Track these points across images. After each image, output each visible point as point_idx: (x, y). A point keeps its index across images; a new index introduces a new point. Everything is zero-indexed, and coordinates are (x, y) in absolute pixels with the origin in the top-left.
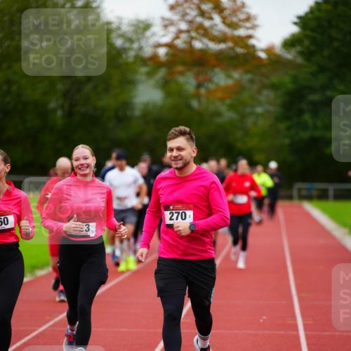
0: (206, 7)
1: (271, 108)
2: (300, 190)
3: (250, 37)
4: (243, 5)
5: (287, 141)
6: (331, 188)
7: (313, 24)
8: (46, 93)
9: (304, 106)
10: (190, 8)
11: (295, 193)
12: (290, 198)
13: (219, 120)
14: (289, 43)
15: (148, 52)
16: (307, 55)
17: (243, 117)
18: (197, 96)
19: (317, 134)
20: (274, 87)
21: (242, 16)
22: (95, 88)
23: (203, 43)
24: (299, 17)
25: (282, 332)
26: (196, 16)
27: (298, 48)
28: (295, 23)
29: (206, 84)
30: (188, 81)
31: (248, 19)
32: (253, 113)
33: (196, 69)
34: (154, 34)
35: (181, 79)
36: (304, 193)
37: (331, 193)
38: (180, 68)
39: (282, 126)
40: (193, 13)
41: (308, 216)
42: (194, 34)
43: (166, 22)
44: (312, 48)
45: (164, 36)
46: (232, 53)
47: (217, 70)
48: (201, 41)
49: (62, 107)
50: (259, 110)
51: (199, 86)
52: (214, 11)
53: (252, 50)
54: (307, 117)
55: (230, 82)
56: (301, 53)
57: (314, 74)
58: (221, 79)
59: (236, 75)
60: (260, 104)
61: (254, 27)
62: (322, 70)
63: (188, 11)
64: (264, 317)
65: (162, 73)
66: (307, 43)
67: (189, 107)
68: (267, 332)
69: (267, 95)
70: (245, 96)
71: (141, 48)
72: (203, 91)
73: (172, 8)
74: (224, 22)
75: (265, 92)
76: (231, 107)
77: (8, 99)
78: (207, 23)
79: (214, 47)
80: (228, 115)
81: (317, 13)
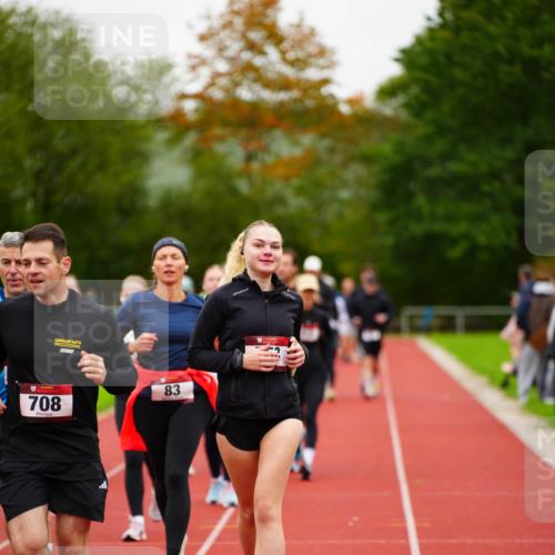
0: (255, 36)
1: (363, 192)
2: (411, 318)
3: (326, 82)
4: (312, 33)
5: (389, 241)
6: (460, 314)
7: (424, 60)
9: (414, 186)
10: (231, 37)
11: (404, 322)
12: (397, 330)
13: (280, 211)
14: (388, 91)
15: (167, 106)
16: (417, 108)
17: (319, 206)
18: (246, 173)
19: (437, 227)
20: (367, 159)
23: (253, 92)
24: (404, 51)
25: (383, 541)
26: (241, 51)
27: (401, 99)
28: (397, 60)
29: (259, 157)
30: (231, 151)
31: (322, 52)
32: (335, 200)
33: (243, 133)
34: (175, 80)
35: (220, 148)
37: (460, 322)
38: (218, 131)
39: (382, 217)
40: (235, 47)
41: (424, 358)
42: (238, 78)
43: (195, 61)
44: (424, 98)
45: (191, 81)
46: (298, 107)
47: (278, 133)
48: (250, 89)
49: (34, 195)
50: (345, 194)
51: (250, 158)
52: (268, 42)
53: (330, 102)
54: (421, 201)
55: (297, 152)
56: (408, 106)
57: (428, 139)
58: (284, 147)
59: (307, 139)
60: (345, 184)
61: (332, 65)
62: (441, 130)
63: (228, 43)
64: (355, 519)
65: (190, 139)
66: (415, 90)
67: (234, 192)
68: (359, 541)
69: (356, 171)
70: (322, 172)
72: (255, 166)
73: (203, 38)
74: (284, 59)
75: (353, 167)
76: (300, 191)
79: (271, 97)
80: (296, 203)
81: (429, 44)
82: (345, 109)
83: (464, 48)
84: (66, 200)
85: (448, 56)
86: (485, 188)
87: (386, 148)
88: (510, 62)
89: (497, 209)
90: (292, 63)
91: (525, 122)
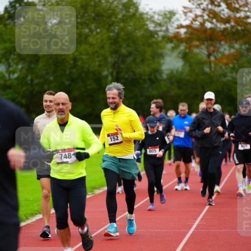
3: (248, 17)
8: (100, 66)
15: (172, 30)
21: (241, 3)
22: (135, 60)
26: (208, 4)
29: (215, 54)
31: (246, 4)
35: (196, 51)
38: (197, 43)
40: (205, 3)
42: (206, 17)
45: (185, 20)
46: (234, 30)
47: (223, 43)
51: (209, 55)
55: (233, 51)
71: (167, 30)
72: (212, 58)
74: (228, 8)
77: (74, 71)
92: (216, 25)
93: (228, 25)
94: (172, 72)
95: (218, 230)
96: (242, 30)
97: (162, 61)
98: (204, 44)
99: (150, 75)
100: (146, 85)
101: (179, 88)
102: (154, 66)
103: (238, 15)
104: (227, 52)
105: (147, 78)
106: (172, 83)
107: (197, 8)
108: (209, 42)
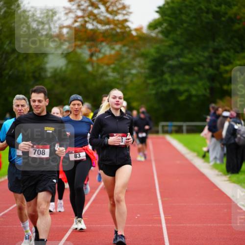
1: (143, 71)
2: (163, 126)
3: (126, 21)
5: (153, 92)
6: (185, 125)
7: (169, 12)
9: (165, 69)
11: (160, 129)
12: (157, 132)
13: (105, 79)
14: (153, 26)
16: (166, 33)
17: (123, 77)
18: (88, 62)
19: (174, 87)
20: (144, 56)
21: (120, 6)
22: (18, 57)
23: (93, 25)
24: (160, 8)
25: (151, 225)
26: (88, 6)
27: (159, 29)
28: (157, 12)
29: (97, 54)
30: (85, 53)
31: (124, 7)
32: (129, 73)
33: (88, 43)
35: (79, 50)
36: (166, 128)
37: (185, 128)
39: (150, 81)
40: (85, 4)
41: (169, 144)
42: (87, 19)
44: (169, 28)
46: (114, 32)
47: (104, 44)
50: (134, 71)
51: (92, 55)
52: (100, 3)
53: (128, 30)
54: (167, 76)
55: (113, 52)
56: (162, 32)
57: (171, 47)
58: (107, 50)
59: (117, 47)
60: (134, 67)
61: (128, 13)
62: (177, 43)
63: (82, 3)
64: (138, 215)
66: (165, 25)
67: (84, 69)
68: (140, 225)
69: (138, 62)
70: (124, 61)
72: (94, 58)
74: (107, 10)
75: (138, 59)
76: (114, 70)
78: (96, 11)
79: (102, 28)
80: (112, 75)
81: (171, 5)
82: (134, 33)
83: (186, 6)
84: (10, 73)
85: (180, 10)
86: (196, 69)
87: (152, 51)
88: (207, 13)
89: (201, 79)
90: (111, 13)
91: (214, 40)
92: (97, 27)
93: (107, 27)
94: (56, 70)
95: (99, 226)
96: (121, 32)
97: (46, 60)
98: (85, 44)
99: (34, 72)
100: (31, 83)
101: (63, 86)
102: (37, 64)
103: (116, 18)
104: (108, 53)
105: (31, 75)
106: (56, 82)
107: (77, 9)
108: (91, 43)
